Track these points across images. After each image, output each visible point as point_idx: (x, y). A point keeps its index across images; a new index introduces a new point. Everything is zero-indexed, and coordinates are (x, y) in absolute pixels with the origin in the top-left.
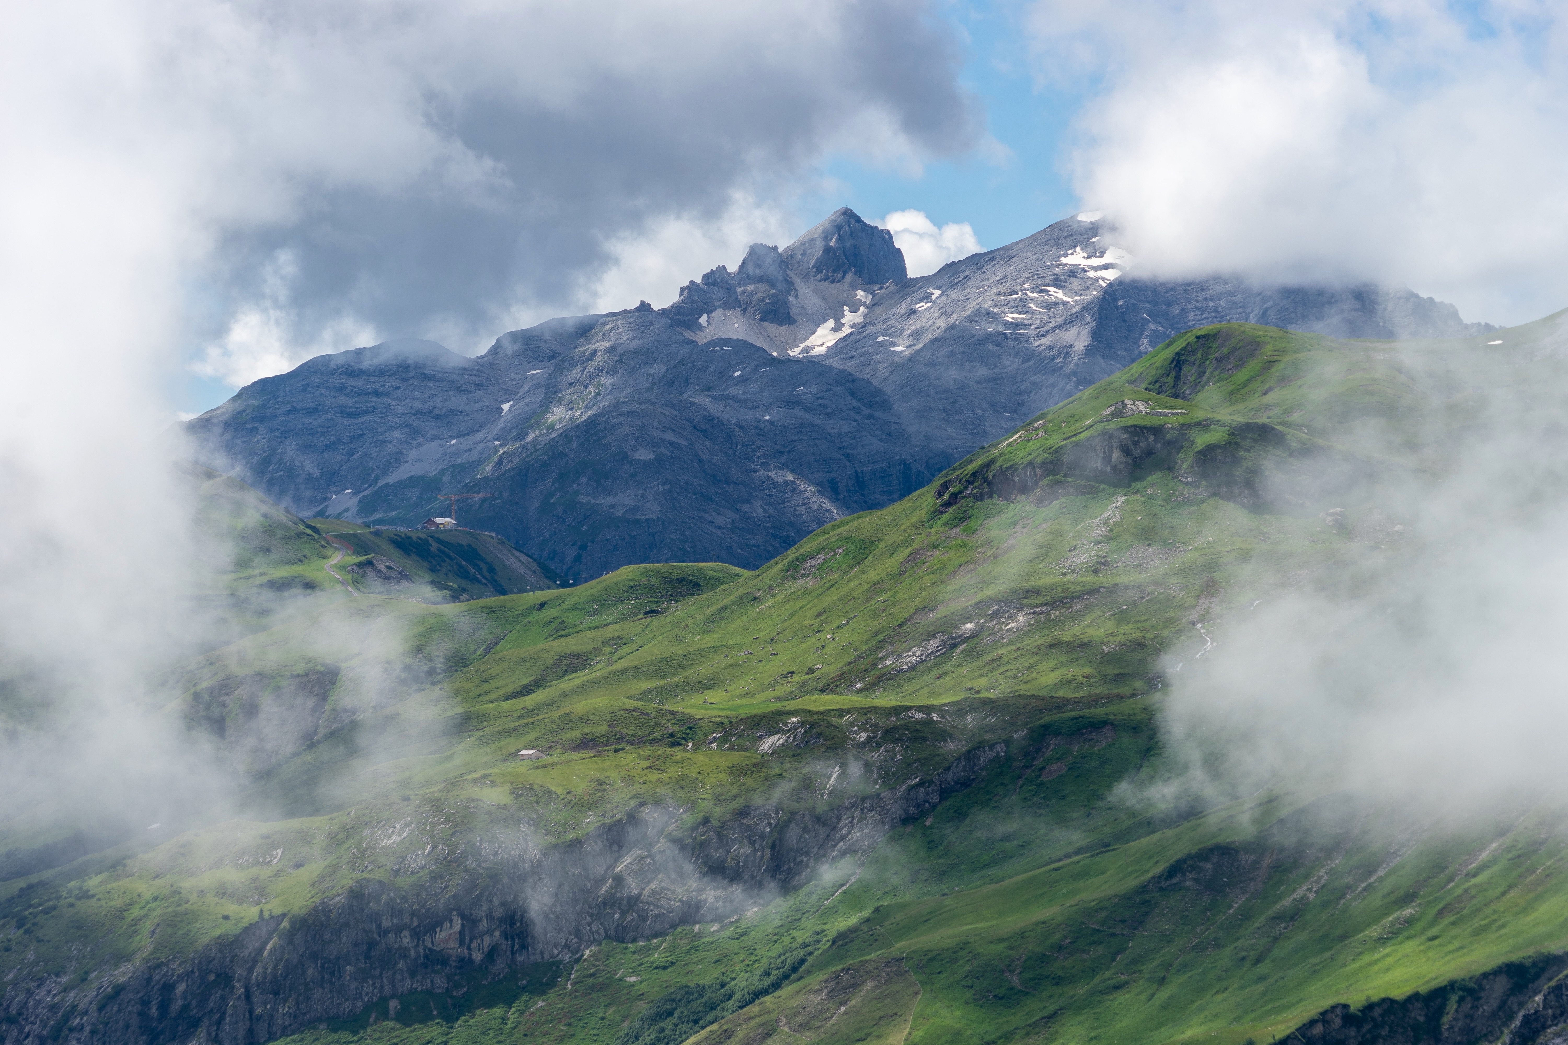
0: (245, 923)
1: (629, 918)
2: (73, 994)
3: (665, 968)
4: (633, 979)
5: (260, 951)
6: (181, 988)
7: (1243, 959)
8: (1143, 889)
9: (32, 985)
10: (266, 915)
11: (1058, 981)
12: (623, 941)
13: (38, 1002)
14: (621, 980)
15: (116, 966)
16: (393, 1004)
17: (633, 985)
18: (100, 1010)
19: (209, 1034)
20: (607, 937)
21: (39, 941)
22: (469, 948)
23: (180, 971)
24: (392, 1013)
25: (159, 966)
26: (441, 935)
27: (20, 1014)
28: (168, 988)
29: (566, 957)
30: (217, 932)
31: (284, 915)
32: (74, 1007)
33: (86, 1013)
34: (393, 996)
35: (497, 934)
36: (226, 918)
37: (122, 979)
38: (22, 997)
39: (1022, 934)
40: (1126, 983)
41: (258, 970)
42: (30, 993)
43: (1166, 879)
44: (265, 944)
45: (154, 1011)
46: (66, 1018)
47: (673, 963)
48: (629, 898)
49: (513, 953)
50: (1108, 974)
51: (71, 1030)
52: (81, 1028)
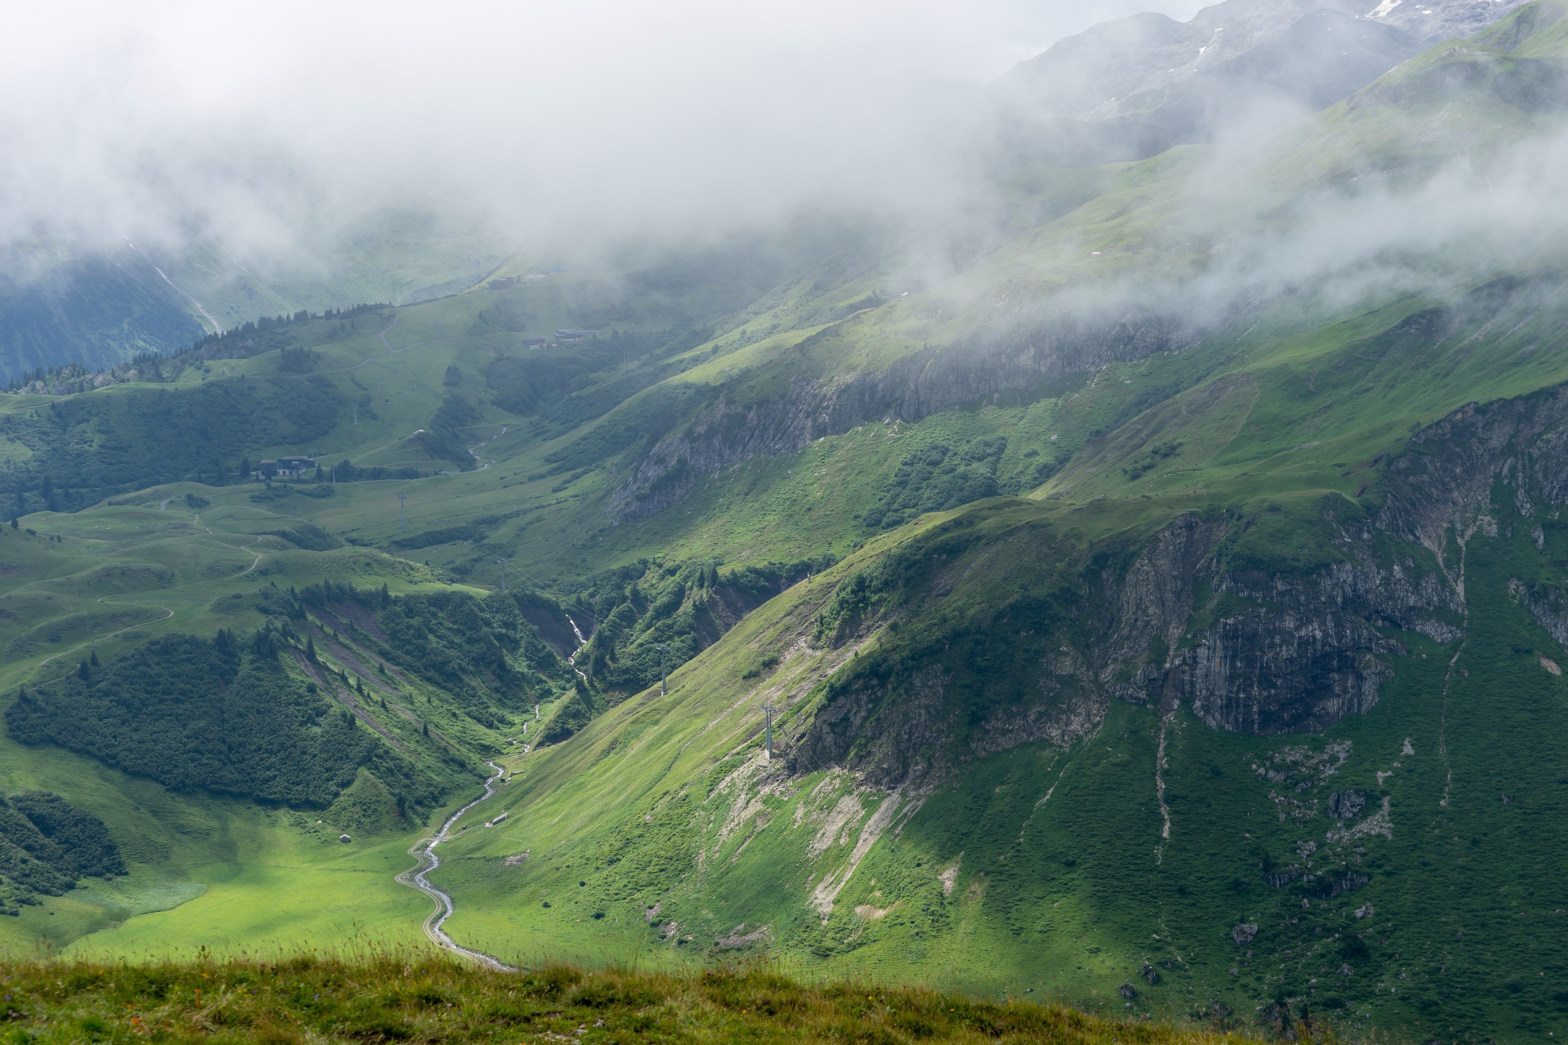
0: (917, 350)
1: (1128, 348)
2: (825, 388)
3: (1147, 376)
4: (1129, 382)
5: (924, 366)
6: (881, 386)
7: (1438, 374)
8: (1387, 334)
9: (804, 384)
10: (928, 346)
11: (1335, 387)
12: (1125, 361)
13: (807, 393)
14: (1122, 382)
15: (848, 373)
16: (996, 395)
17: (1128, 385)
18: (838, 398)
19: (896, 411)
20: (1116, 358)
21: (809, 359)
22: (1039, 365)
23: (881, 376)
24: (995, 401)
25: (869, 374)
26: (1023, 358)
27: (797, 399)
28: (876, 386)
29: (1093, 370)
30: (901, 355)
31: (938, 346)
32: (825, 396)
33: (831, 399)
34: (996, 391)
35: (1054, 357)
36: (907, 347)
37: (850, 381)
38: (798, 390)
39: (1317, 360)
40: (1373, 388)
41: (922, 376)
42: (802, 387)
43: (1400, 329)
44: (927, 361)
45: (867, 398)
46: (821, 402)
47: (1151, 373)
48: (1129, 337)
49: (1063, 367)
50: (1363, 383)
51: (823, 408)
52: (828, 407)
